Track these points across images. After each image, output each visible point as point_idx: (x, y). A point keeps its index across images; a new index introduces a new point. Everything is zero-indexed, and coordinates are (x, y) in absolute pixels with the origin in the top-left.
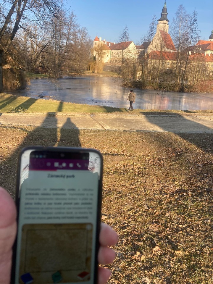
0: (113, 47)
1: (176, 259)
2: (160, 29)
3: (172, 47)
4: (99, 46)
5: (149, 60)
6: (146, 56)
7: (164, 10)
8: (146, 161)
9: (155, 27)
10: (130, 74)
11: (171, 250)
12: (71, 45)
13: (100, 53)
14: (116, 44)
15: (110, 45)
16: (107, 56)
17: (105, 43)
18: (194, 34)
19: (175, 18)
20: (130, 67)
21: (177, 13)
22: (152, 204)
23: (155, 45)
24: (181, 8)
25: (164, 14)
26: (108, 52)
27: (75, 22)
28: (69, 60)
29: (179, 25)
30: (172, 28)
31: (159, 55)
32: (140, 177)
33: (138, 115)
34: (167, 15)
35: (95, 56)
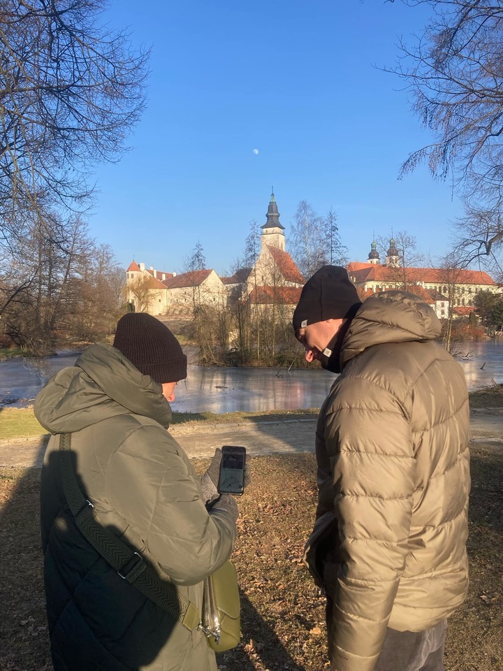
0: (172, 283)
1: (313, 642)
2: (268, 243)
3: (296, 279)
4: (140, 280)
5: (252, 306)
6: (243, 298)
7: (272, 208)
8: (259, 508)
9: (256, 242)
10: (213, 337)
11: (304, 632)
12: (76, 282)
13: (144, 297)
14: (177, 276)
15: (164, 278)
16: (160, 301)
17: (153, 274)
18: (335, 255)
19: (295, 225)
20: (212, 323)
21: (298, 216)
22: (272, 574)
23: (261, 276)
24: (304, 206)
25: (272, 216)
26: (161, 294)
27: (85, 235)
28: (72, 313)
29: (305, 238)
30: (291, 242)
31: (272, 296)
32: (249, 536)
33: (237, 424)
34: (278, 216)
35: (130, 302)
